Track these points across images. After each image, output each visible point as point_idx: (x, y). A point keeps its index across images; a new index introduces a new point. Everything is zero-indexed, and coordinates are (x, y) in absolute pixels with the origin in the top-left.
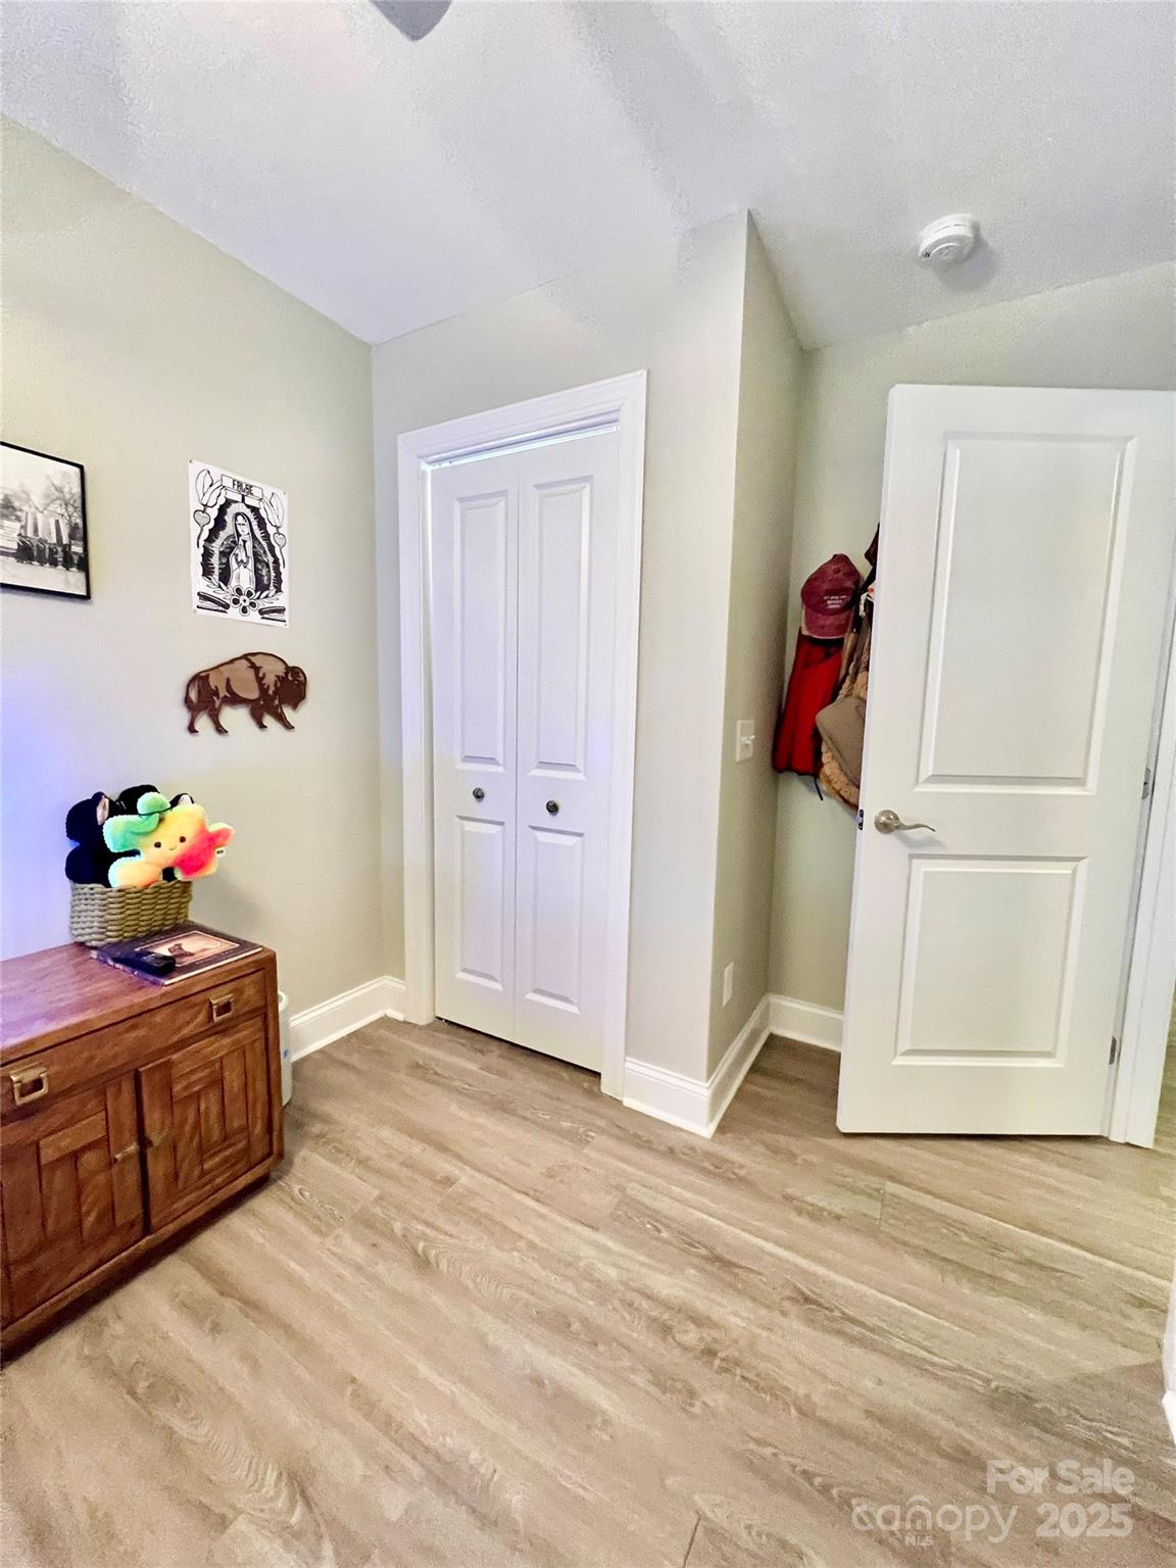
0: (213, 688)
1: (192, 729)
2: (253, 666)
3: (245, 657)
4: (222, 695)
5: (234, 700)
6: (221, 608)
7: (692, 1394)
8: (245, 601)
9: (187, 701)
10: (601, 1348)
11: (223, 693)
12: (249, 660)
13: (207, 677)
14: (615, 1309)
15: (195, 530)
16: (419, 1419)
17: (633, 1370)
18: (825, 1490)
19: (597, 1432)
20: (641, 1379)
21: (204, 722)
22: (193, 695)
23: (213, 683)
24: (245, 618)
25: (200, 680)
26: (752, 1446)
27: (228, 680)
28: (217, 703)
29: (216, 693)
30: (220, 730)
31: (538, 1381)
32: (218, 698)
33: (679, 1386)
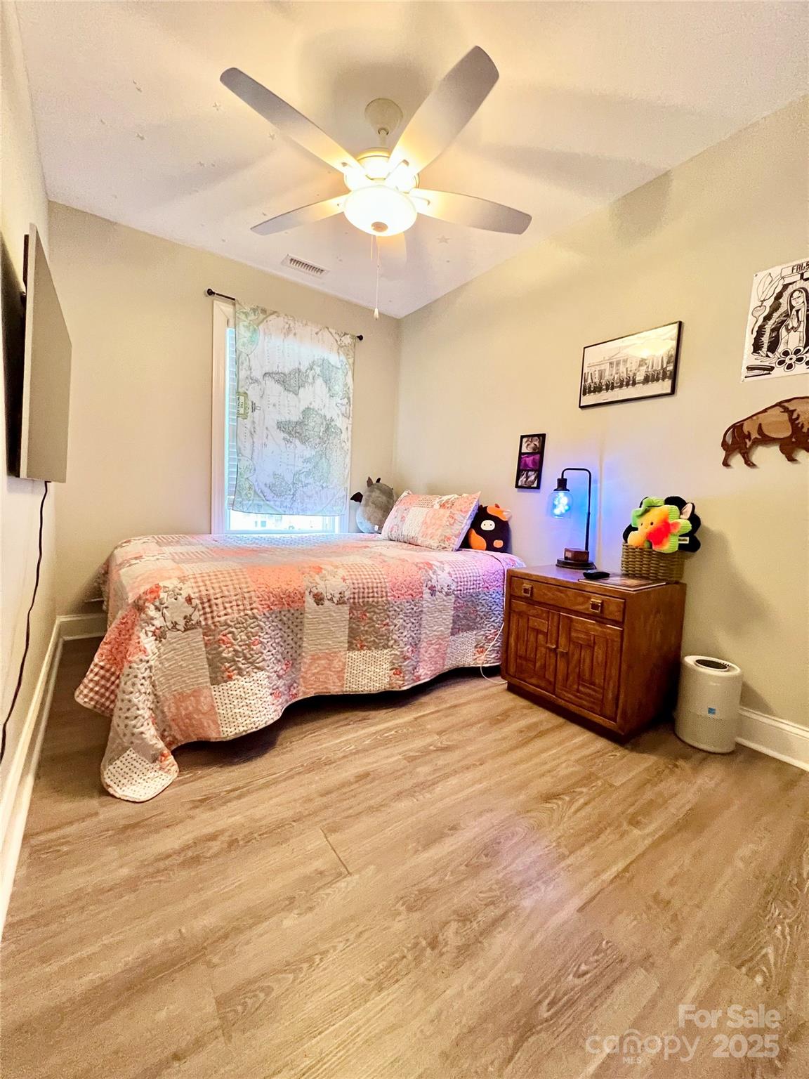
0: (747, 433)
1: (726, 464)
2: (786, 410)
3: (779, 404)
4: (753, 437)
5: (765, 440)
6: (766, 372)
7: (410, 909)
8: (791, 359)
9: (724, 444)
10: (463, 868)
11: (755, 435)
12: (781, 406)
13: (742, 425)
14: (491, 890)
15: (751, 320)
16: (453, 781)
17: (441, 880)
18: (310, 960)
19: (414, 845)
20: (433, 882)
21: (737, 460)
22: (729, 440)
23: (746, 429)
24: (791, 372)
25: (737, 429)
26: (360, 929)
27: (760, 424)
28: (749, 443)
29: (749, 436)
30: (749, 463)
31: (454, 828)
32: (750, 440)
33: (419, 903)
